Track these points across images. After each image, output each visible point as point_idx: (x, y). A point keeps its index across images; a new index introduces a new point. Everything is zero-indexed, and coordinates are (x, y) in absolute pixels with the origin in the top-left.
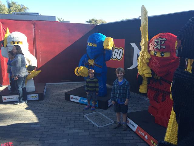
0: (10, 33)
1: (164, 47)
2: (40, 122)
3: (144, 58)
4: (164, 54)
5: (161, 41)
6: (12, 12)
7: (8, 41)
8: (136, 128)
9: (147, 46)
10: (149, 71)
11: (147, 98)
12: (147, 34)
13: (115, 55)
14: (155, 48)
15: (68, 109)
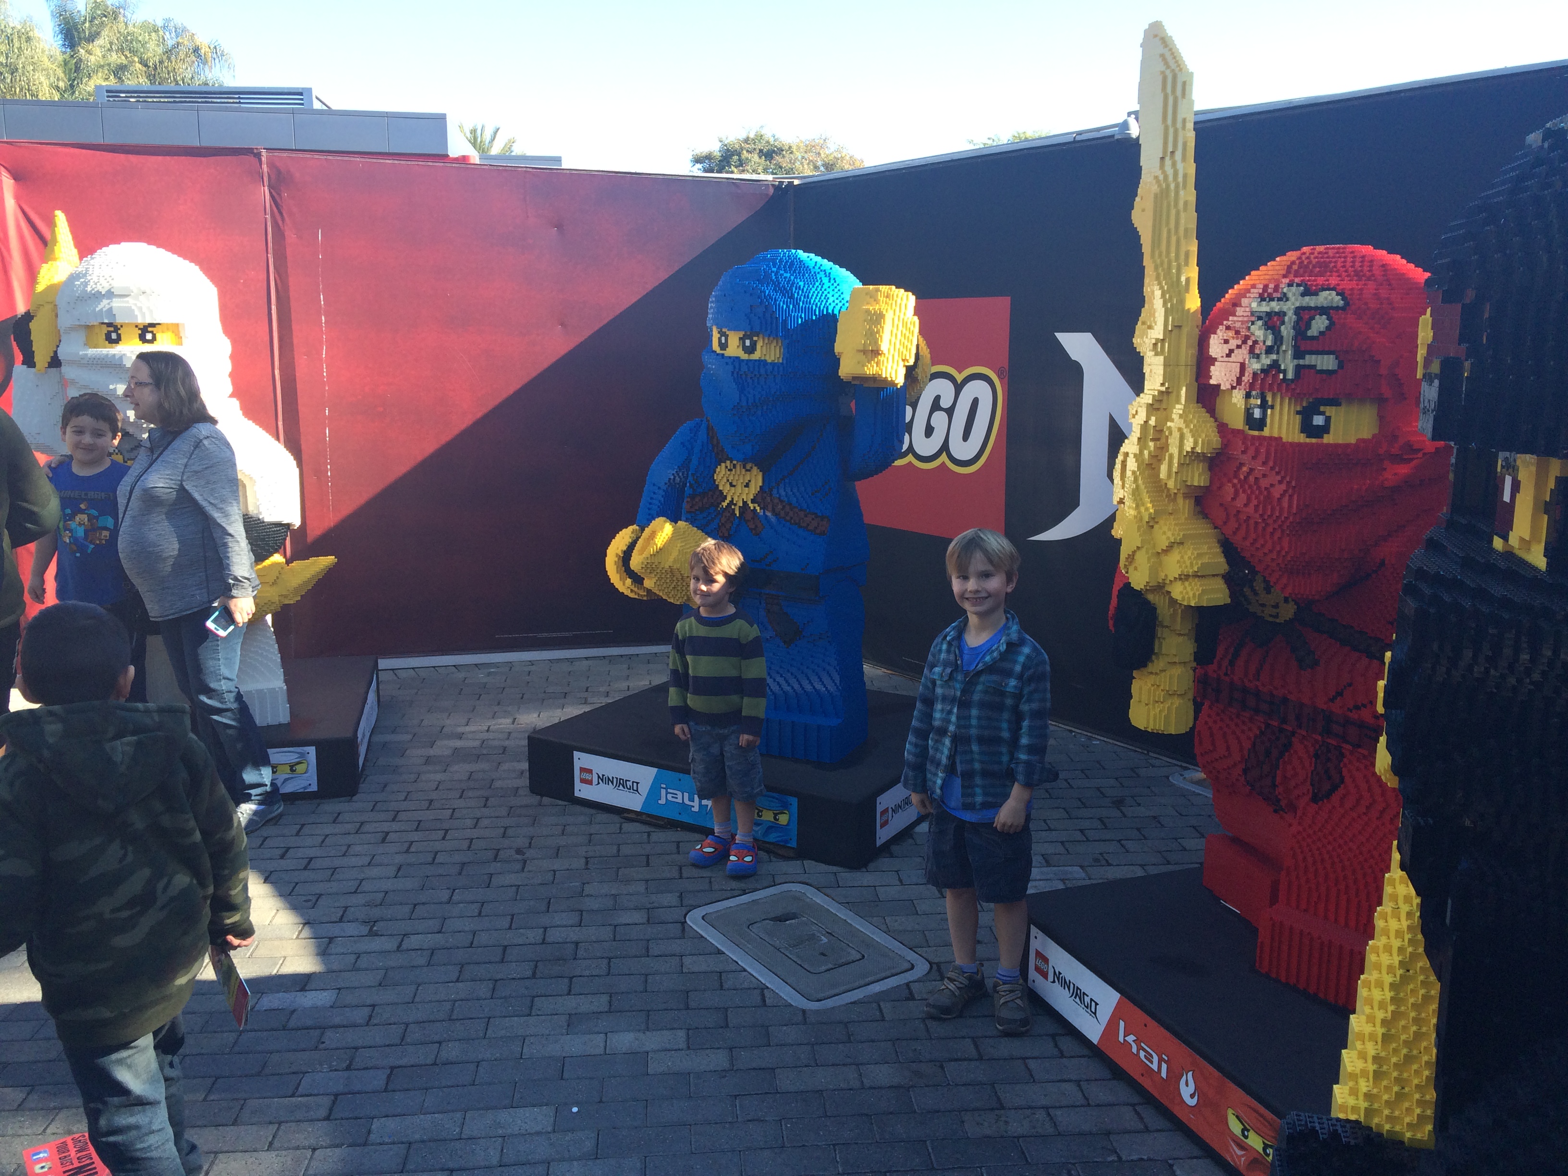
0: (82, 256)
1: (1327, 362)
2: (329, 971)
3: (1163, 449)
4: (1328, 420)
5: (1299, 311)
6: (90, 86)
7: (64, 321)
8: (1106, 1010)
9: (1187, 354)
10: (1206, 560)
11: (1189, 774)
12: (1187, 255)
13: (929, 431)
14: (1256, 366)
15: (557, 864)
